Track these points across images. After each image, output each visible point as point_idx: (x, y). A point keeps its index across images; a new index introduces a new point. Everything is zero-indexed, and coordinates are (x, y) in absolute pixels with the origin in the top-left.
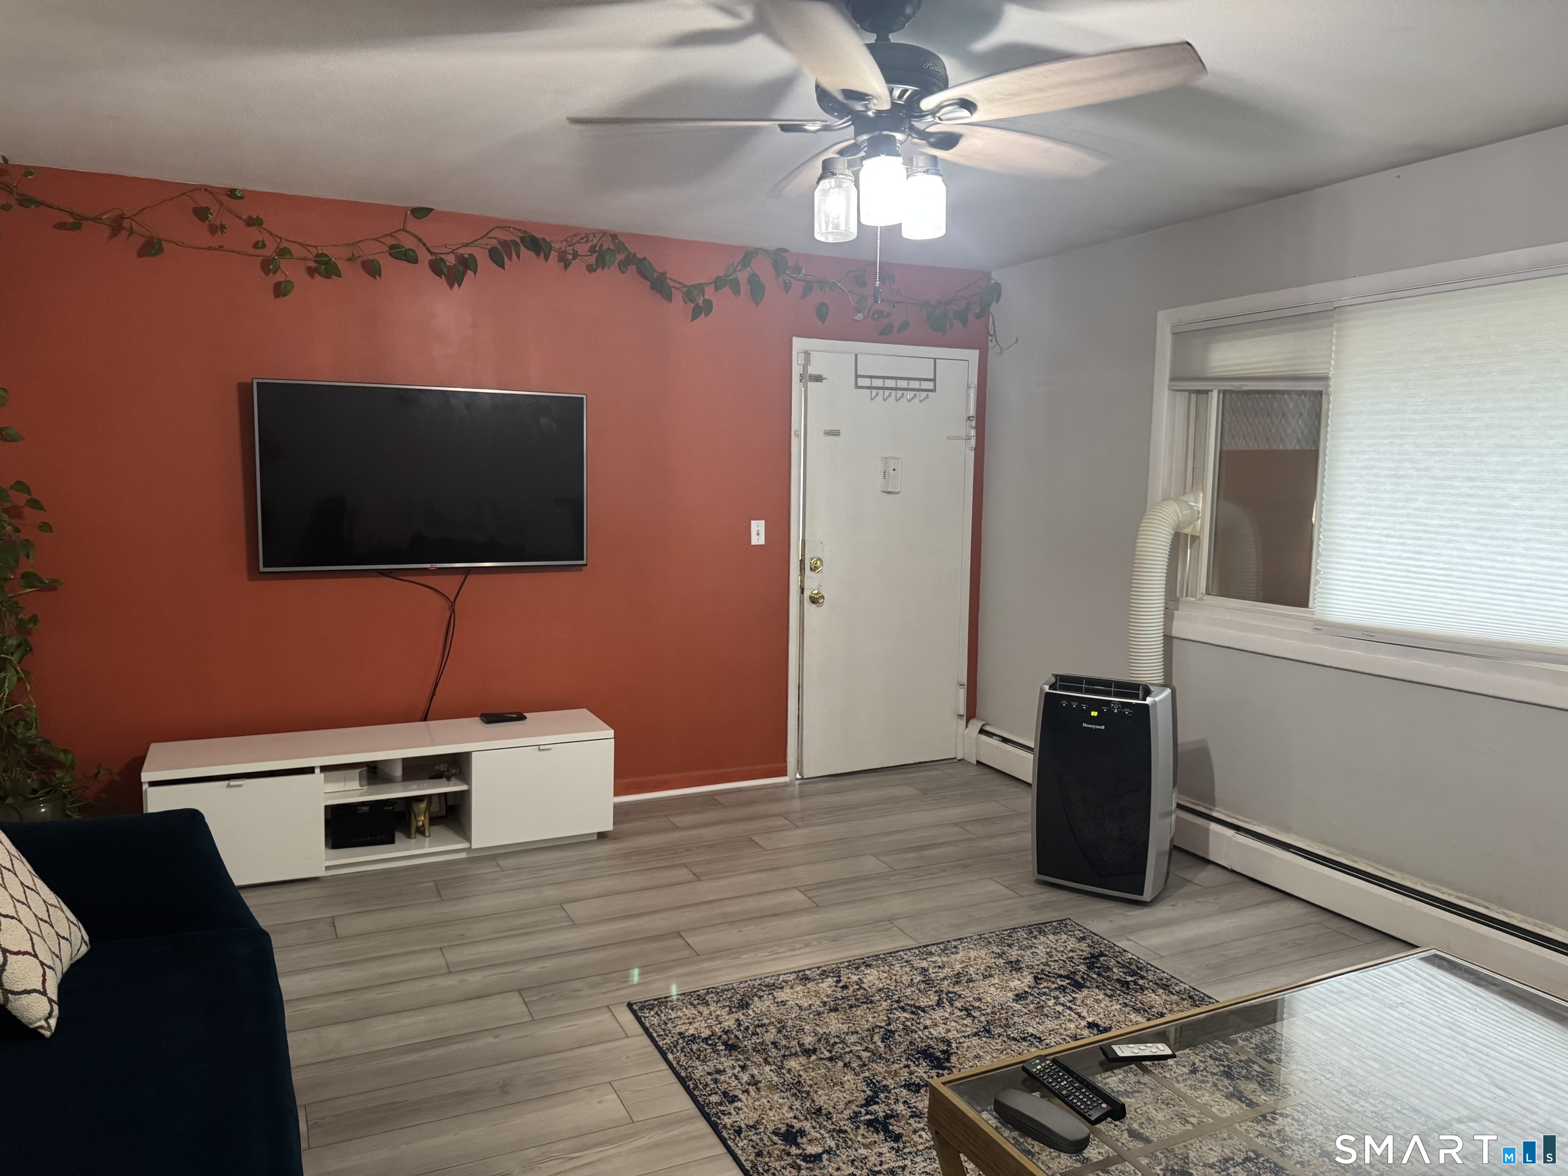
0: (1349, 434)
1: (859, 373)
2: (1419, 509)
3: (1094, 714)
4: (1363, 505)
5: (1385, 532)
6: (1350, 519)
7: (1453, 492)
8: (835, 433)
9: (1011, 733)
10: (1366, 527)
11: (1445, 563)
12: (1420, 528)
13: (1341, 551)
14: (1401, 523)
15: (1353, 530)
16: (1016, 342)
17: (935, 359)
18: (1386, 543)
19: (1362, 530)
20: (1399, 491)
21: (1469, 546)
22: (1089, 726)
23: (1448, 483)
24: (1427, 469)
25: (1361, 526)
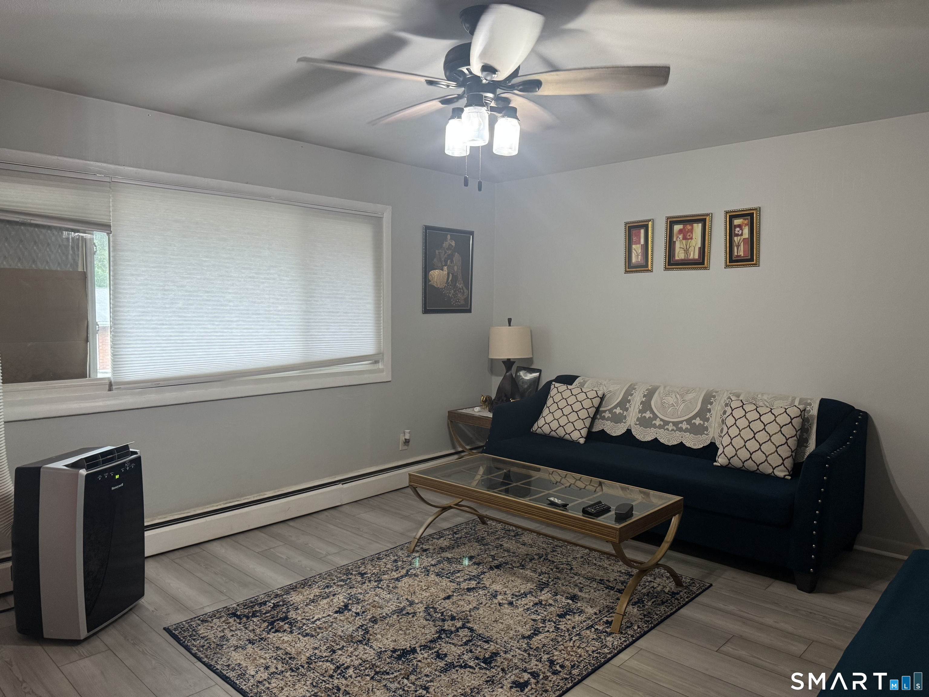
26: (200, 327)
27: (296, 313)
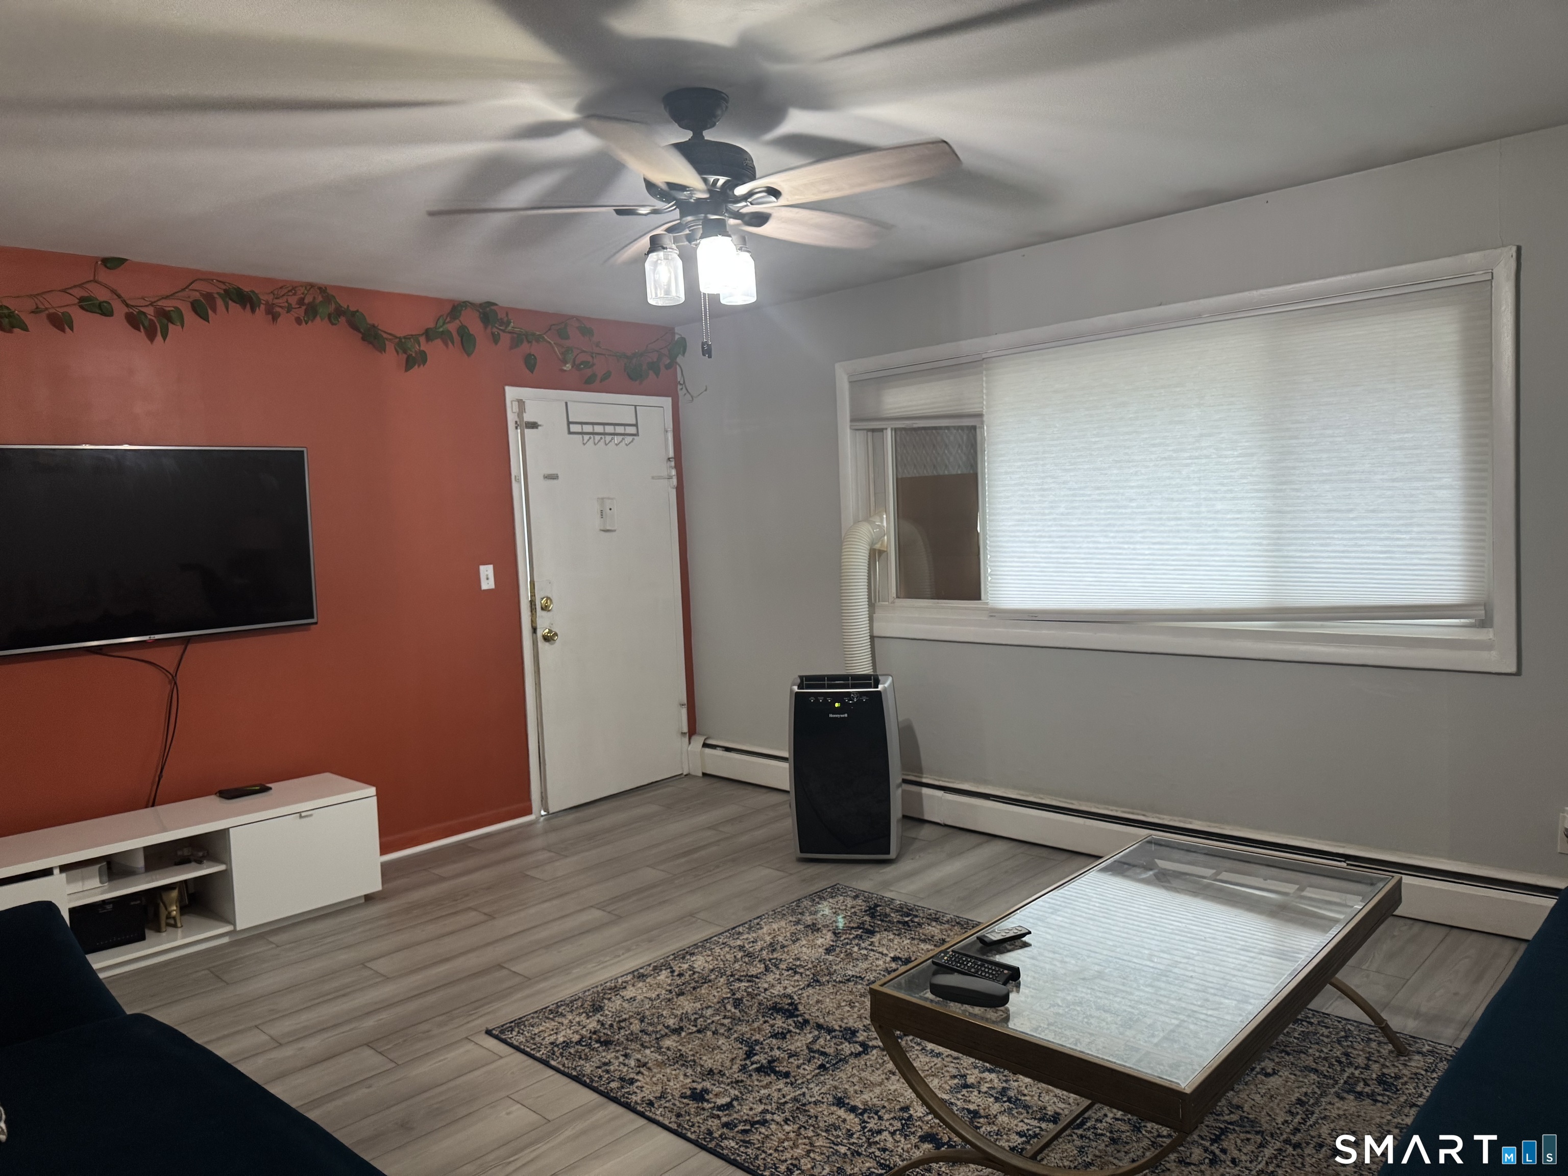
0: (1002, 458)
1: (570, 420)
2: (1062, 514)
3: (837, 705)
4: (1019, 514)
5: (1037, 534)
6: (1010, 526)
7: (1085, 498)
8: (553, 477)
9: (733, 742)
10: (1023, 531)
11: (1085, 553)
12: (1064, 528)
13: (1005, 552)
14: (1049, 526)
15: (1012, 534)
16: (706, 390)
17: (635, 406)
18: (1039, 542)
19: (1020, 534)
20: (1045, 501)
21: (1101, 540)
22: (834, 716)
23: (1081, 492)
24: (1065, 483)
25: (1019, 531)
26: (1089, 540)
27: (1253, 516)
